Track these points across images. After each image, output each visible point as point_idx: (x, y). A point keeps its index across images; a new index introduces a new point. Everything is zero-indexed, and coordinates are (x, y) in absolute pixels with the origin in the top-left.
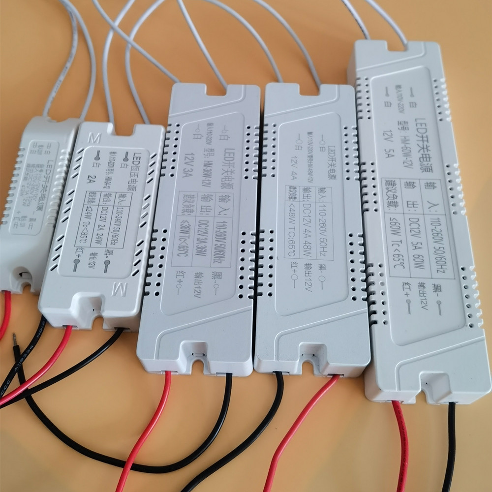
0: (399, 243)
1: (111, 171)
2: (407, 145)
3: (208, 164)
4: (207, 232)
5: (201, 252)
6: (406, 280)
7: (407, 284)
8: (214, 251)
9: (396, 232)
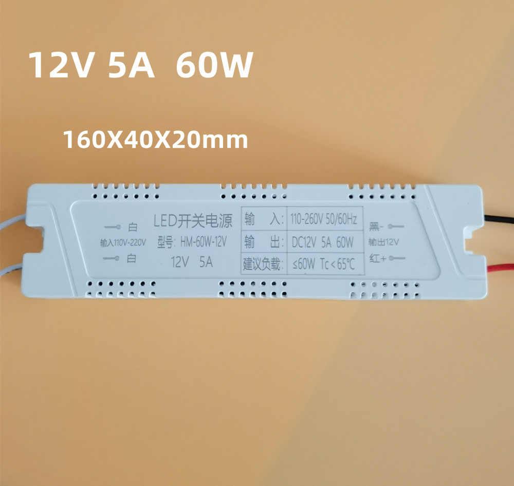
2: (194, 240)
6: (368, 259)
7: (371, 257)
9: (311, 264)
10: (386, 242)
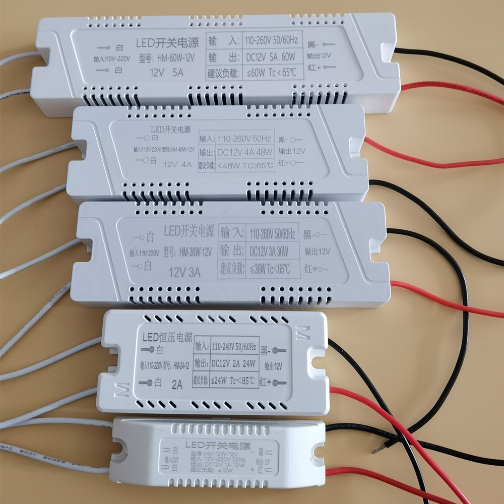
0: (272, 71)
1: (167, 364)
2: (169, 56)
3: (184, 252)
4: (263, 248)
5: (284, 251)
6: (306, 68)
7: (309, 67)
8: (282, 239)
9: (262, 73)
10: (321, 56)
